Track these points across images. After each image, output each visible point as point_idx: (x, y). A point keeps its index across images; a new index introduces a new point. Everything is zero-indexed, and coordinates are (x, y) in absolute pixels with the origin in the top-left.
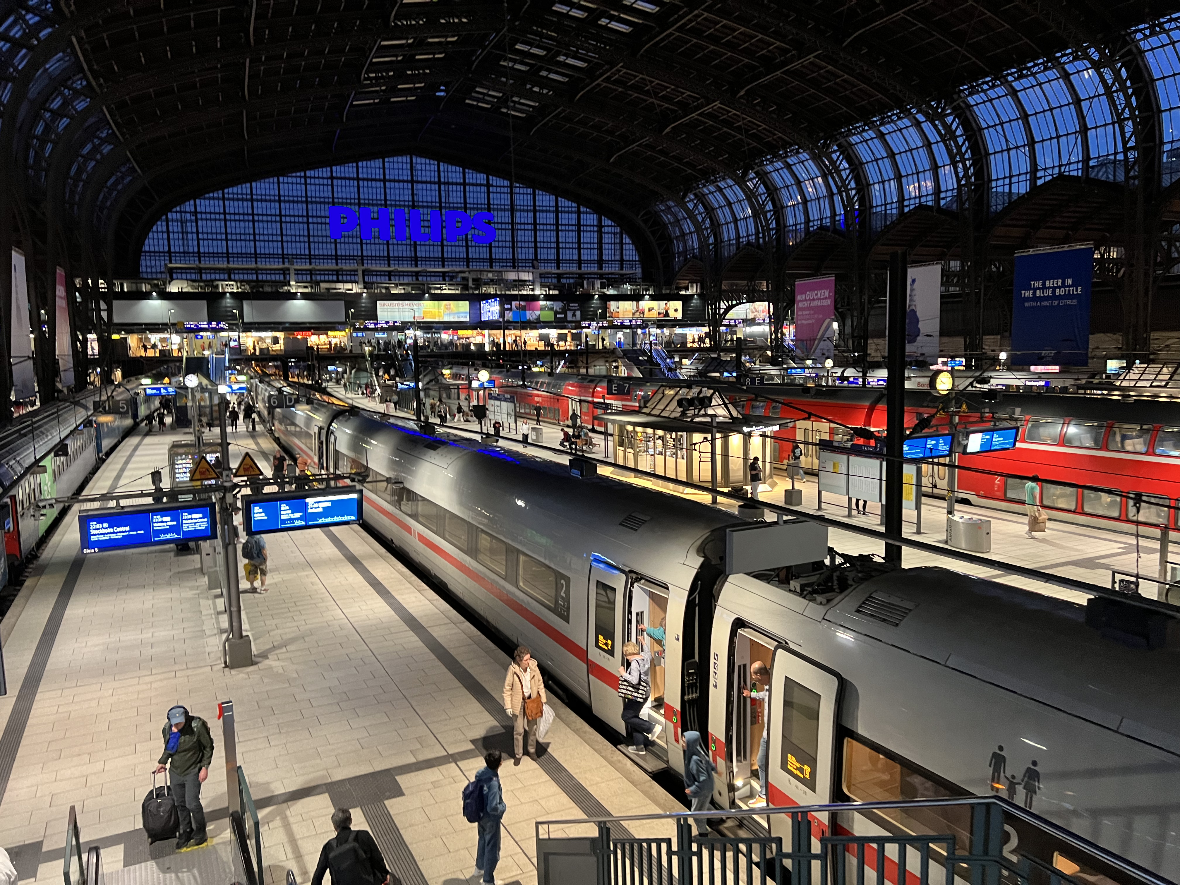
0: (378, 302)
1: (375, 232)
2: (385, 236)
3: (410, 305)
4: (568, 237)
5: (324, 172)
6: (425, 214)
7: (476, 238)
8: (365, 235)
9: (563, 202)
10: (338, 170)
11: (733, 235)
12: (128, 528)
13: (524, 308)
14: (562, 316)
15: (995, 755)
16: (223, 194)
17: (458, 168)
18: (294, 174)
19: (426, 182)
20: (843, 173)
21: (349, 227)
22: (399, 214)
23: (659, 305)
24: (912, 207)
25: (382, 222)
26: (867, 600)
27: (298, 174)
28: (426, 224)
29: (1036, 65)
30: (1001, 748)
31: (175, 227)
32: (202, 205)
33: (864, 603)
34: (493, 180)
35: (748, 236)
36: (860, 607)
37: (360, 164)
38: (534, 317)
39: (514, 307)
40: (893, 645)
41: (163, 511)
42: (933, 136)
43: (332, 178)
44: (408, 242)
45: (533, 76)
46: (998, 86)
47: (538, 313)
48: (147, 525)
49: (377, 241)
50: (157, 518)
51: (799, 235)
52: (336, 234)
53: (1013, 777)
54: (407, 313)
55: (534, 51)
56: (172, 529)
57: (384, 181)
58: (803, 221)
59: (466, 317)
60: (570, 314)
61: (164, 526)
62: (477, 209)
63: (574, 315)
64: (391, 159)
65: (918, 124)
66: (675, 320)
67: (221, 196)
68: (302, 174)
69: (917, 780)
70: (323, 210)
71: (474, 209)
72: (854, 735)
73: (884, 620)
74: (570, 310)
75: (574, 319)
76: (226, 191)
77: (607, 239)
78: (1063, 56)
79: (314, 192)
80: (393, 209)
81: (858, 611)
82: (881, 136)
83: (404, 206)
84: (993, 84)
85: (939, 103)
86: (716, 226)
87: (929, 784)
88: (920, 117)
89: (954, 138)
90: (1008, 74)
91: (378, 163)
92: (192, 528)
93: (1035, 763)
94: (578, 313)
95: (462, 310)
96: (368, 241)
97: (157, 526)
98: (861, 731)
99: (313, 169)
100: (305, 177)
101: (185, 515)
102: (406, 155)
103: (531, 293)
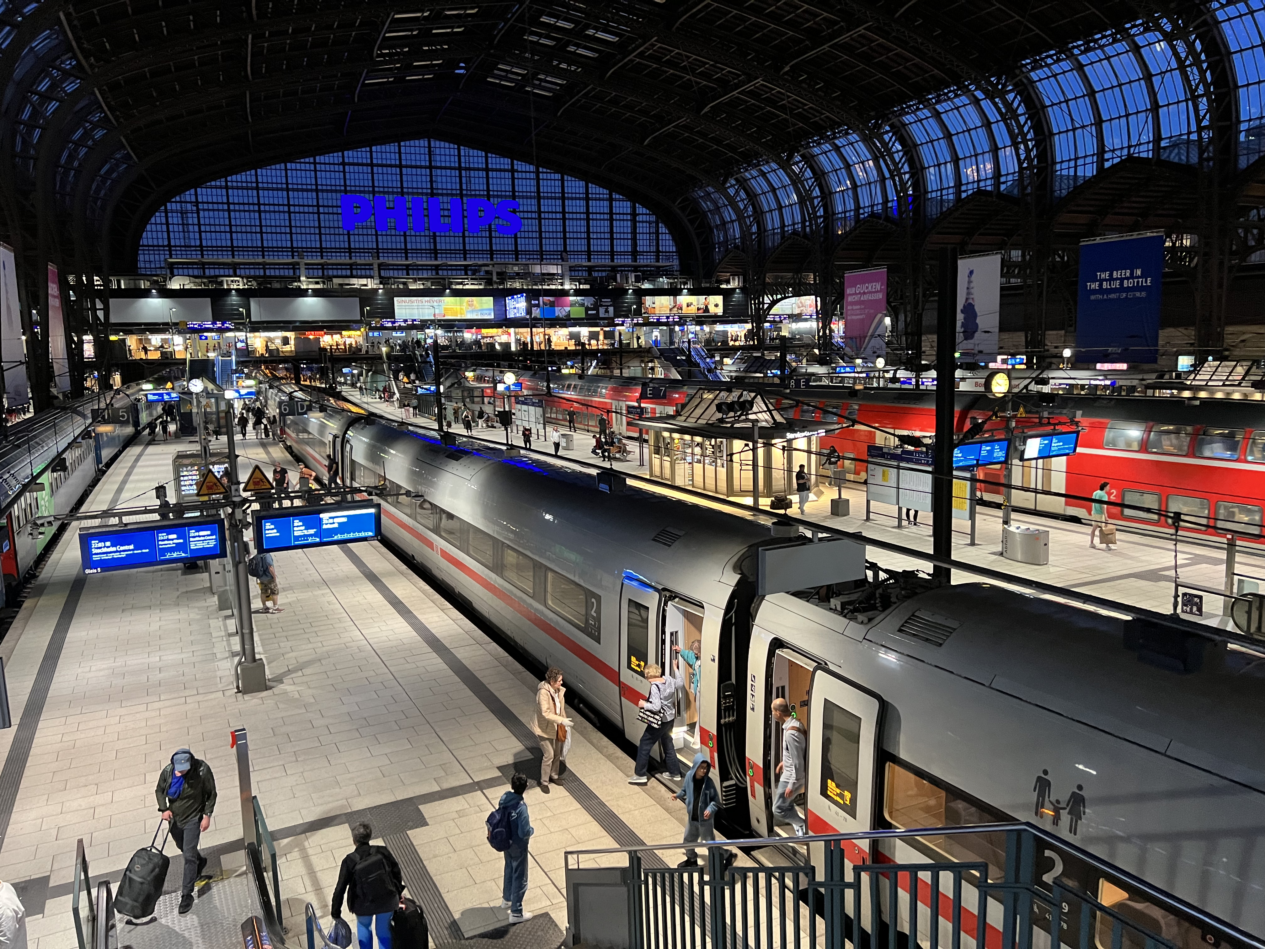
0: (395, 299)
1: (391, 222)
2: (401, 226)
3: (429, 301)
4: (600, 227)
5: (335, 157)
6: (445, 202)
7: (500, 228)
8: (381, 226)
9: (594, 189)
10: (350, 155)
11: (777, 224)
12: (132, 547)
13: (552, 305)
14: (594, 312)
15: (1039, 779)
16: (226, 181)
17: (480, 152)
18: (302, 160)
19: (445, 168)
20: (896, 155)
21: (363, 217)
22: (417, 203)
23: (698, 300)
24: (970, 192)
25: (399, 211)
26: (910, 619)
27: (307, 160)
28: (446, 213)
29: (1103, 38)
30: (1046, 772)
31: (175, 219)
32: (204, 194)
33: (906, 622)
34: (519, 166)
35: (794, 224)
36: (903, 626)
37: (374, 148)
38: (564, 313)
39: (541, 303)
40: (936, 666)
41: (168, 529)
42: (993, 115)
43: (344, 164)
44: (427, 233)
45: (560, 51)
46: (1063, 60)
47: (567, 309)
48: (152, 544)
49: (393, 232)
50: (162, 536)
51: (848, 223)
52: (349, 224)
53: (1058, 802)
54: (426, 311)
55: (561, 24)
56: (178, 547)
57: (401, 166)
58: (853, 208)
59: (490, 314)
60: (602, 310)
61: (171, 544)
62: (501, 196)
63: (607, 311)
64: (408, 143)
65: (976, 102)
66: (716, 316)
67: (224, 184)
68: (312, 160)
69: (960, 805)
70: (335, 199)
71: (498, 196)
72: (895, 760)
73: (927, 640)
74: (601, 306)
75: (606, 316)
76: (229, 178)
77: (642, 228)
78: (1134, 26)
79: (325, 179)
80: (410, 197)
81: (900, 630)
82: (937, 115)
83: (422, 194)
84: (1058, 58)
85: (999, 79)
86: (759, 214)
87: (973, 809)
88: (979, 94)
89: (1016, 117)
90: (1074, 47)
91: (393, 147)
92: (200, 545)
93: (1080, 788)
94: (611, 309)
95: (485, 306)
96: (384, 233)
97: (163, 544)
98: (903, 755)
99: (323, 154)
100: (315, 163)
101: (193, 533)
102: (423, 138)
103: (560, 287)
